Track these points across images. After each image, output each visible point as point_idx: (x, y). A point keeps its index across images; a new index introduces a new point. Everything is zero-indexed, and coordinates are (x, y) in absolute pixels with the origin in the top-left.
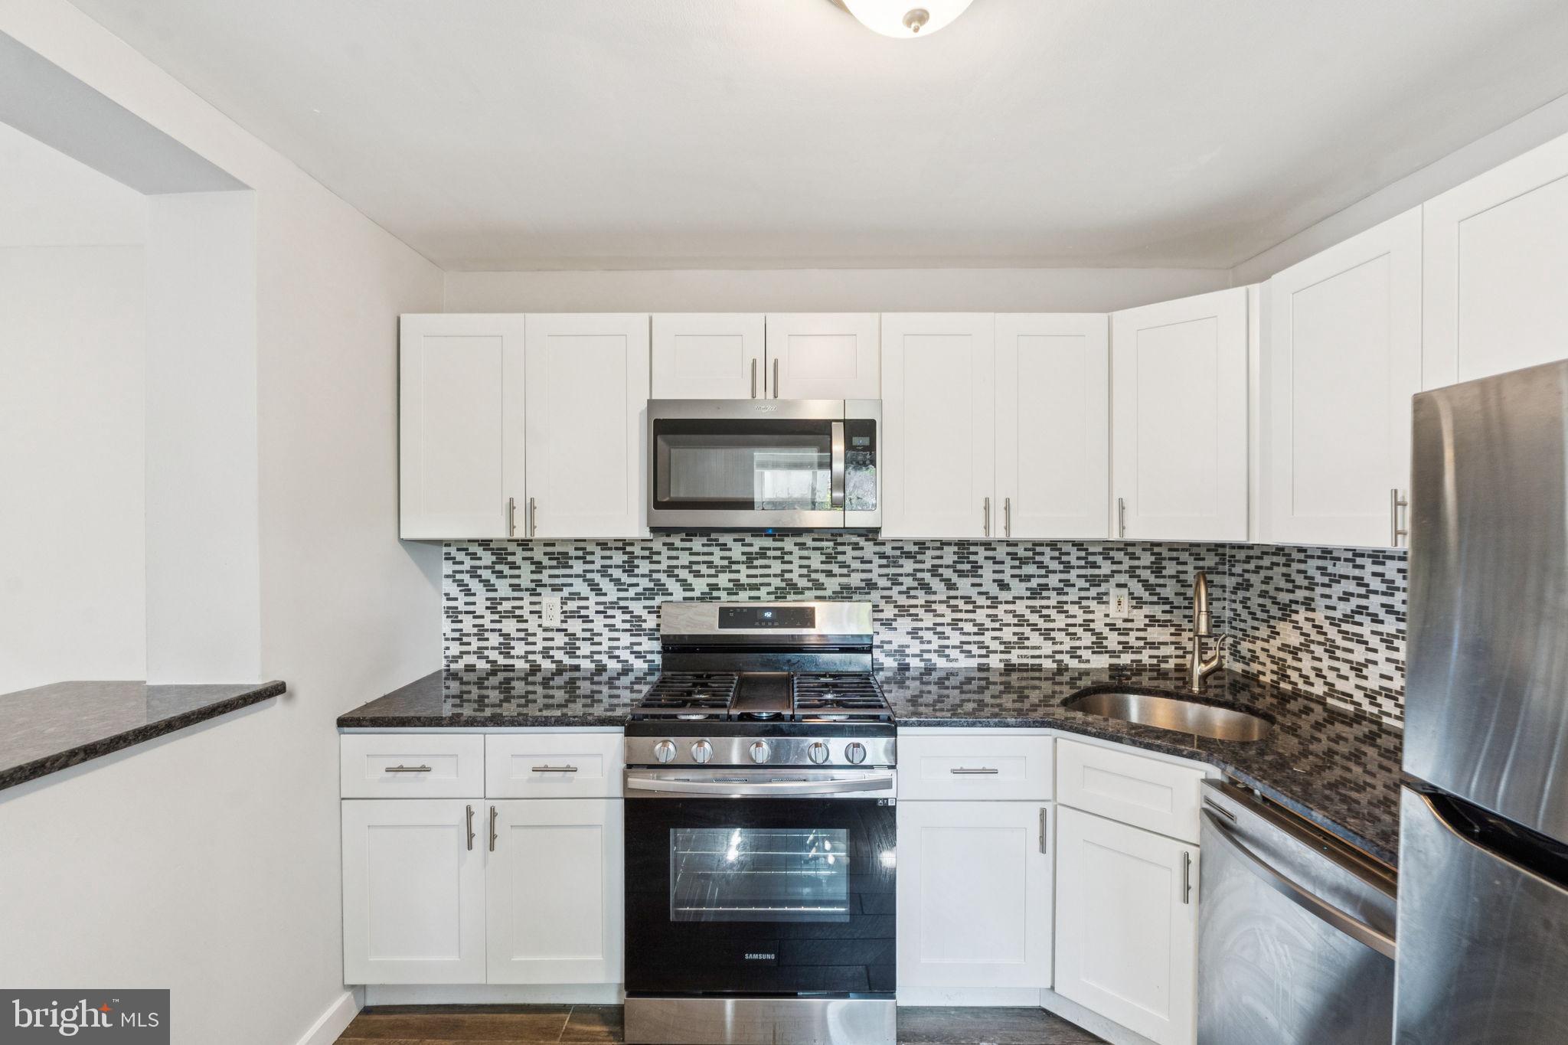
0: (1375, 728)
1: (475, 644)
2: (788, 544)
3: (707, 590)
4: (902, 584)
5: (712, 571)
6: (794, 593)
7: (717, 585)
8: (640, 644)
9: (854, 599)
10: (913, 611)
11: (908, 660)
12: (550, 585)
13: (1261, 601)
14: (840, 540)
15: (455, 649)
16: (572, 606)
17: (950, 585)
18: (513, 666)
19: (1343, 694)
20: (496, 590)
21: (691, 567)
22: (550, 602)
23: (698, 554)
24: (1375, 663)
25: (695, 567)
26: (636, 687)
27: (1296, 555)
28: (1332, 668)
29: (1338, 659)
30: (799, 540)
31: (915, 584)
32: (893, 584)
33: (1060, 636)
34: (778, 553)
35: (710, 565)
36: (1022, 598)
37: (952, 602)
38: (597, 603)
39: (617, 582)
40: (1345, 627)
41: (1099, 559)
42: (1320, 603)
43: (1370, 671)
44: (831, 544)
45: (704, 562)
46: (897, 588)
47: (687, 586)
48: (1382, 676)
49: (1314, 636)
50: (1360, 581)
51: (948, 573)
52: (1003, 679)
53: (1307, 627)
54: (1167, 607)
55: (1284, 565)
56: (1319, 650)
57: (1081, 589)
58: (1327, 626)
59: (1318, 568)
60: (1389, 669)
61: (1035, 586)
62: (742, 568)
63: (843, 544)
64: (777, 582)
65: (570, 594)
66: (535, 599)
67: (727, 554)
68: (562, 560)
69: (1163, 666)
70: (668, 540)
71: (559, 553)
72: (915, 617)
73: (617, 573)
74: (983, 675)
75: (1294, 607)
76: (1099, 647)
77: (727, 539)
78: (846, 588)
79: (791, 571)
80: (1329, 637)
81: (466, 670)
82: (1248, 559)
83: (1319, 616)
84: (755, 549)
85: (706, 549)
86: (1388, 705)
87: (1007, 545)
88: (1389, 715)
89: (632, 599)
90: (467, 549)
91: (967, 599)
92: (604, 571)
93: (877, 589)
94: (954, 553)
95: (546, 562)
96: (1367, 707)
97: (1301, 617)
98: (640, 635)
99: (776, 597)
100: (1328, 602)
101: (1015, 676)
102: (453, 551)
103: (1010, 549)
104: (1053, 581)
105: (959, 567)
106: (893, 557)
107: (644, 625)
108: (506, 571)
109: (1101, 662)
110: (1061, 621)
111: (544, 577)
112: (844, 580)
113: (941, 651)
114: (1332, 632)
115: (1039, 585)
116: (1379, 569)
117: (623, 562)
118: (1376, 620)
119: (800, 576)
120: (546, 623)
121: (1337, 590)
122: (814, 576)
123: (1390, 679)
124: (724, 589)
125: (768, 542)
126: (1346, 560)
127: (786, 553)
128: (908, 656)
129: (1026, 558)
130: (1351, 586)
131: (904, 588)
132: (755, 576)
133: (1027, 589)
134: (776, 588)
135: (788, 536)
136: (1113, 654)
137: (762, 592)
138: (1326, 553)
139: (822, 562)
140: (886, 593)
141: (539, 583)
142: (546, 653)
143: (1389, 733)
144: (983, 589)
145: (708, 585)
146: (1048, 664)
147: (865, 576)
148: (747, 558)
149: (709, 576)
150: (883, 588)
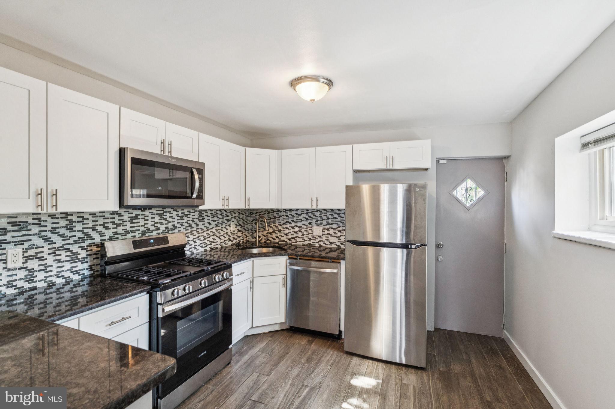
0: (290, 246)
2: (147, 213)
3: (112, 235)
4: (184, 226)
5: (114, 226)
6: (149, 233)
7: (117, 232)
8: (76, 266)
9: (170, 233)
12: (13, 242)
13: (261, 223)
14: (165, 210)
16: (31, 252)
17: (197, 225)
19: (283, 240)
21: (104, 225)
22: (14, 252)
23: (108, 218)
24: (290, 232)
25: (106, 225)
26: (74, 290)
27: (271, 211)
28: (280, 235)
29: (282, 233)
30: (151, 211)
31: (188, 225)
32: (181, 226)
33: (222, 237)
34: (143, 217)
35: (113, 223)
36: (214, 227)
37: (198, 230)
38: (49, 249)
39: (63, 236)
40: (283, 226)
41: (229, 214)
42: (277, 221)
43: (289, 234)
44: (162, 212)
45: (111, 222)
46: (183, 227)
47: (102, 234)
48: (292, 235)
49: (276, 229)
50: (287, 216)
51: (196, 221)
53: (274, 227)
54: (241, 227)
55: (267, 214)
56: (277, 232)
57: (226, 223)
58: (279, 226)
59: (277, 214)
60: (293, 233)
61: (216, 223)
62: (128, 224)
63: (166, 212)
64: (142, 229)
65: (29, 246)
67: (122, 218)
68: (23, 226)
69: (240, 242)
71: (20, 222)
73: (62, 231)
74: (205, 253)
75: (270, 223)
76: (229, 240)
78: (167, 228)
79: (148, 224)
80: (279, 228)
82: (257, 213)
83: (277, 225)
84: (134, 215)
85: (111, 216)
86: (293, 240)
87: (211, 211)
88: (293, 242)
89: (72, 244)
91: (202, 229)
92: (54, 231)
94: (198, 214)
95: (9, 228)
96: (288, 242)
97: (272, 225)
98: (77, 262)
99: (142, 235)
100: (279, 221)
101: (212, 251)
103: (211, 212)
104: (220, 221)
105: (200, 219)
106: (182, 216)
107: (79, 257)
109: (229, 243)
110: (222, 233)
112: (167, 226)
113: (195, 247)
114: (280, 228)
115: (217, 223)
116: (291, 213)
117: (66, 225)
118: (290, 223)
119: (151, 225)
120: (10, 266)
121: (281, 218)
122: (156, 225)
123: (293, 235)
124: (120, 234)
125: (139, 212)
126: (283, 212)
127: (146, 216)
129: (215, 215)
130: (285, 217)
131: (184, 227)
132: (134, 227)
133: (215, 224)
134: (142, 231)
135: (147, 209)
136: (232, 241)
137: (136, 234)
138: (278, 210)
139: (159, 219)
140: (180, 229)
142: (10, 284)
143: (293, 246)
144: (205, 225)
146: (220, 246)
147: (173, 224)
148: (130, 219)
149: (113, 228)
150: (179, 228)
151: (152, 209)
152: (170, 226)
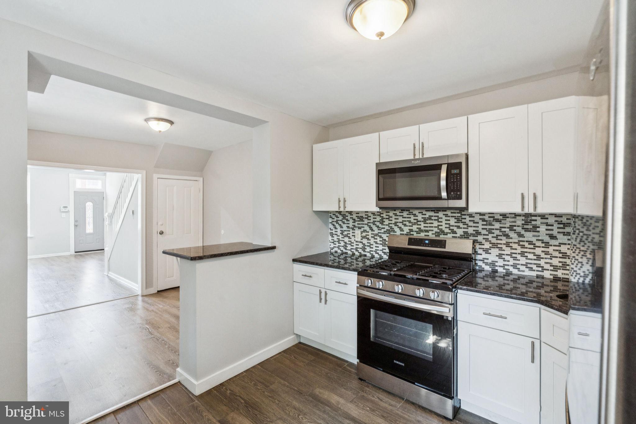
1: (337, 245)
2: (441, 214)
3: (408, 231)
4: (494, 233)
5: (411, 224)
6: (443, 235)
7: (412, 230)
8: (385, 249)
9: (470, 239)
10: (499, 246)
11: (496, 268)
12: (358, 227)
14: (463, 213)
15: (332, 246)
16: (364, 234)
17: (520, 235)
18: (347, 253)
20: (343, 228)
21: (403, 223)
22: (358, 232)
23: (405, 218)
30: (445, 213)
31: (501, 234)
32: (489, 233)
34: (436, 218)
35: (410, 222)
37: (521, 243)
38: (372, 234)
39: (378, 227)
44: (459, 215)
45: (408, 221)
46: (491, 235)
47: (402, 230)
51: (519, 229)
52: (552, 284)
62: (422, 223)
63: (465, 215)
64: (436, 230)
65: (364, 230)
66: (353, 231)
67: (416, 218)
68: (361, 219)
70: (395, 212)
71: (360, 216)
72: (501, 249)
73: (378, 224)
74: (540, 280)
77: (416, 212)
78: (465, 233)
79: (442, 226)
81: (335, 252)
84: (427, 216)
85: (408, 216)
87: (556, 217)
89: (383, 233)
90: (335, 215)
91: (530, 243)
92: (374, 223)
93: (481, 235)
94: (523, 220)
95: (357, 219)
98: (385, 246)
99: (436, 236)
102: (331, 215)
103: (557, 219)
105: (526, 227)
106: (489, 221)
107: (386, 243)
108: (346, 222)
111: (356, 224)
112: (465, 230)
113: (515, 266)
117: (380, 220)
119: (446, 228)
120: (356, 240)
122: (451, 228)
124: (415, 231)
125: (432, 213)
127: (440, 218)
128: (497, 266)
131: (495, 235)
132: (427, 227)
134: (436, 232)
135: (440, 211)
137: (430, 233)
139: (455, 222)
140: (485, 237)
141: (354, 226)
142: (356, 249)
144: (540, 238)
145: (409, 229)
147: (475, 229)
148: (424, 220)
149: (409, 226)
150: (484, 235)
151: (446, 211)
152: (471, 230)
